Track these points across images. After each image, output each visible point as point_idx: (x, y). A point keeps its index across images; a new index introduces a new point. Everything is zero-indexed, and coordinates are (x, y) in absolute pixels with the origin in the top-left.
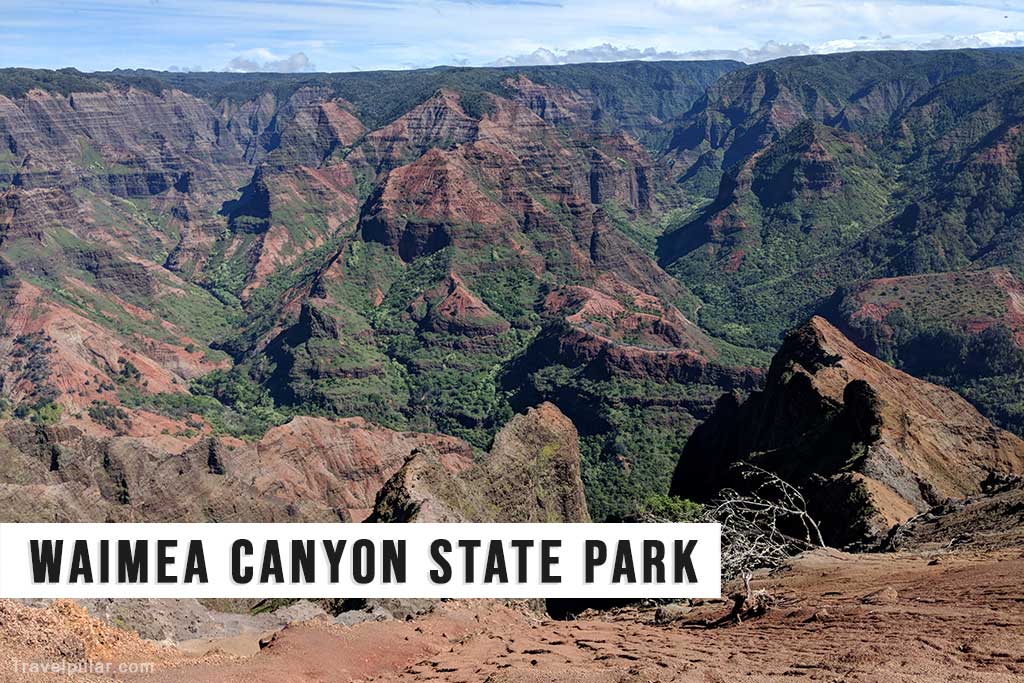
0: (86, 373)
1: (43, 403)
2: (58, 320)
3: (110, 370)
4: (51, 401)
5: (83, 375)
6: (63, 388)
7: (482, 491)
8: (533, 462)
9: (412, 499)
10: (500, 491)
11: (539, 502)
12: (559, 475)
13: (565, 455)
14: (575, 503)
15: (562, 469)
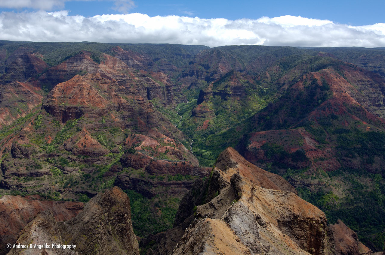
7: (79, 229)
8: (106, 214)
9: (34, 236)
10: (88, 229)
11: (109, 232)
12: (119, 219)
13: (122, 210)
14: (127, 231)
15: (121, 216)
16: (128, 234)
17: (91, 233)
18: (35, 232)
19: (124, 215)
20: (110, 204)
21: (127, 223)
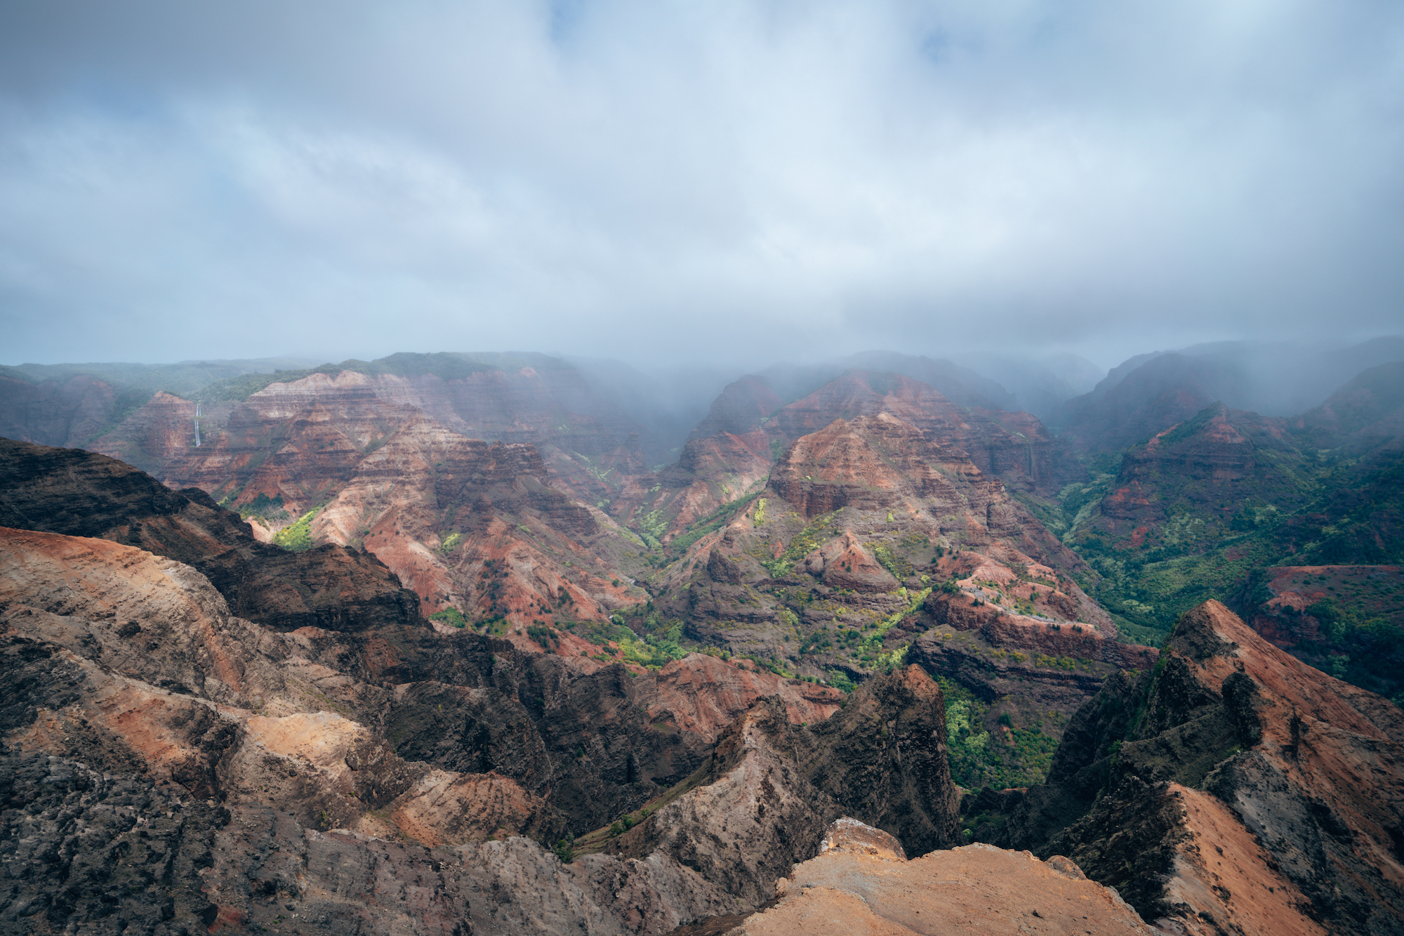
0: (532, 597)
1: (497, 618)
2: (515, 549)
3: (551, 596)
4: (502, 617)
5: (529, 598)
6: (513, 607)
7: (832, 747)
8: (891, 724)
9: (746, 746)
10: (852, 749)
11: (895, 765)
12: (920, 740)
13: (928, 719)
14: (935, 770)
15: (923, 733)
16: (938, 778)
17: (858, 761)
18: (750, 738)
19: (930, 732)
20: (900, 703)
21: (937, 752)
